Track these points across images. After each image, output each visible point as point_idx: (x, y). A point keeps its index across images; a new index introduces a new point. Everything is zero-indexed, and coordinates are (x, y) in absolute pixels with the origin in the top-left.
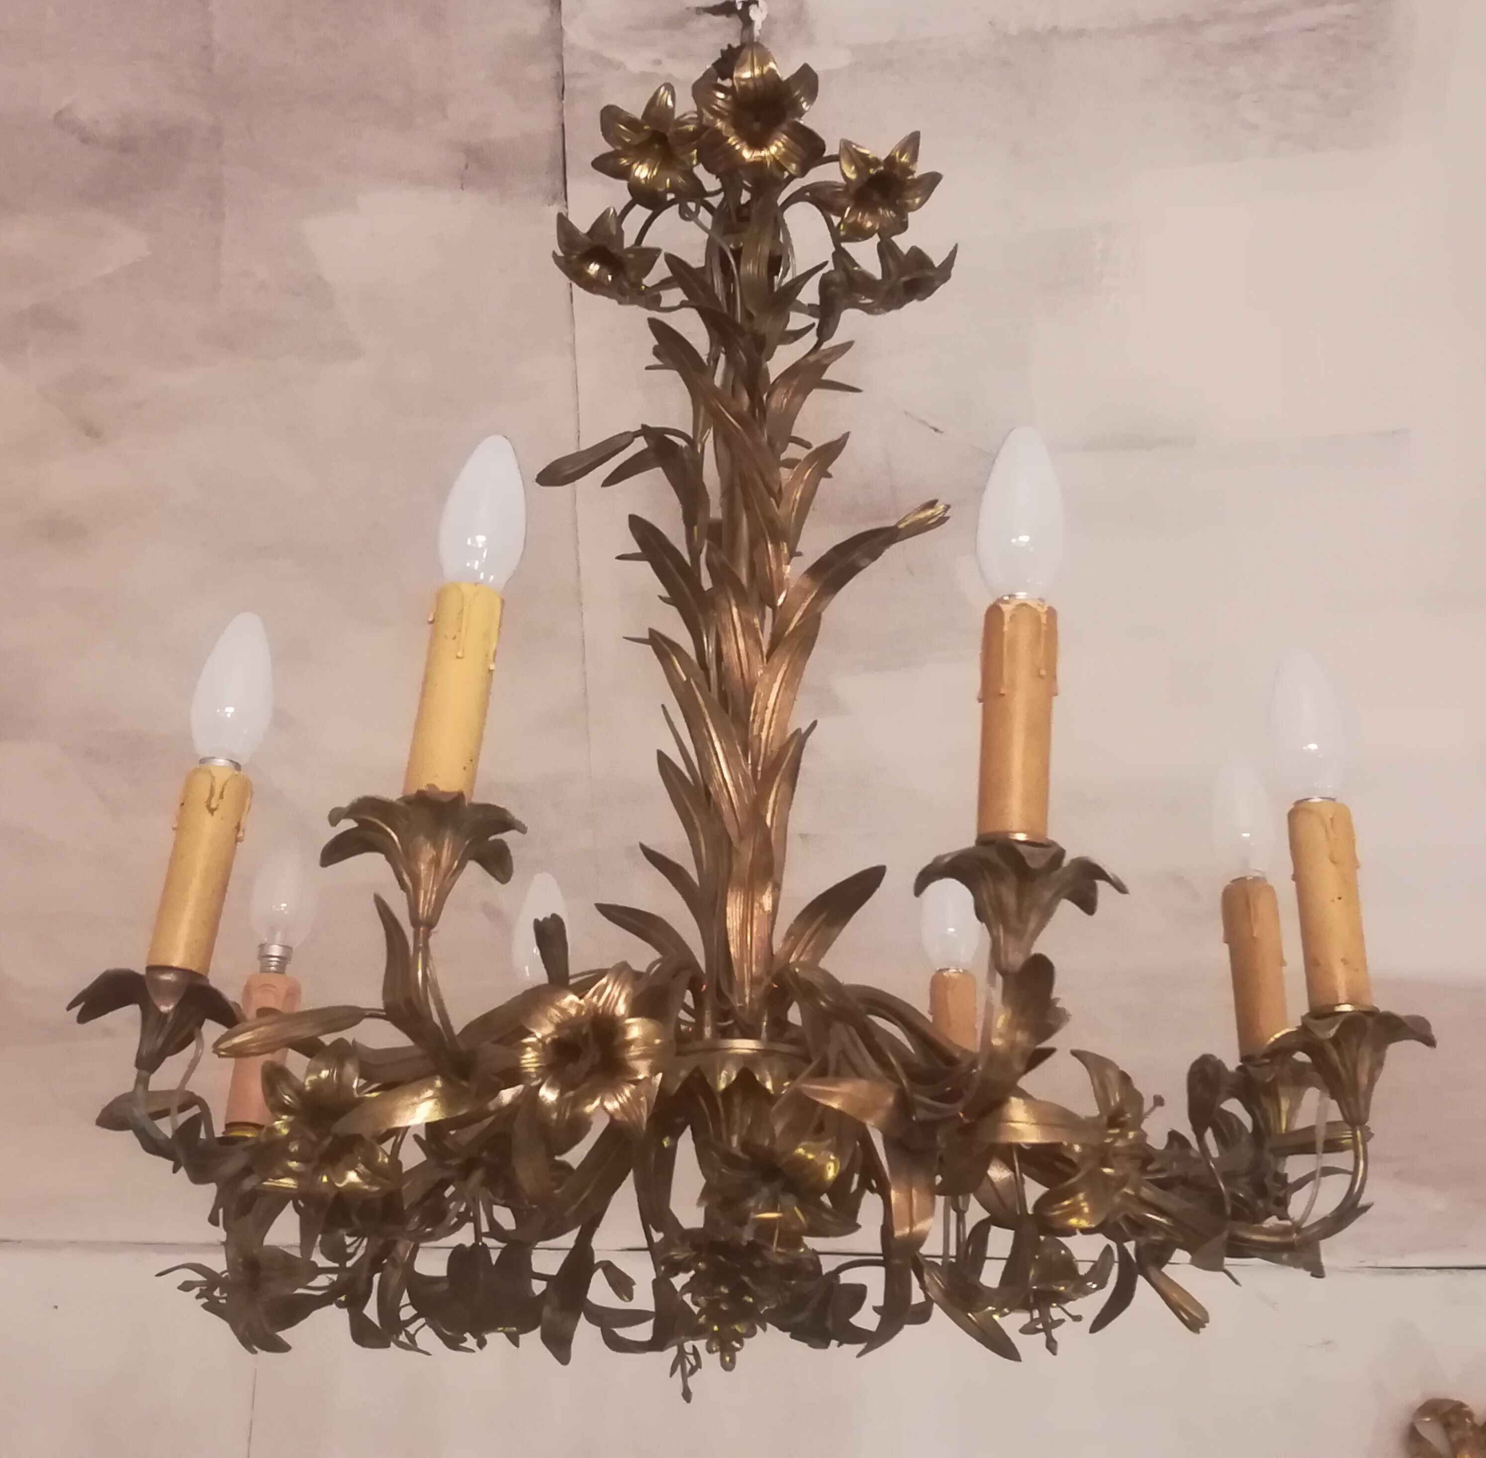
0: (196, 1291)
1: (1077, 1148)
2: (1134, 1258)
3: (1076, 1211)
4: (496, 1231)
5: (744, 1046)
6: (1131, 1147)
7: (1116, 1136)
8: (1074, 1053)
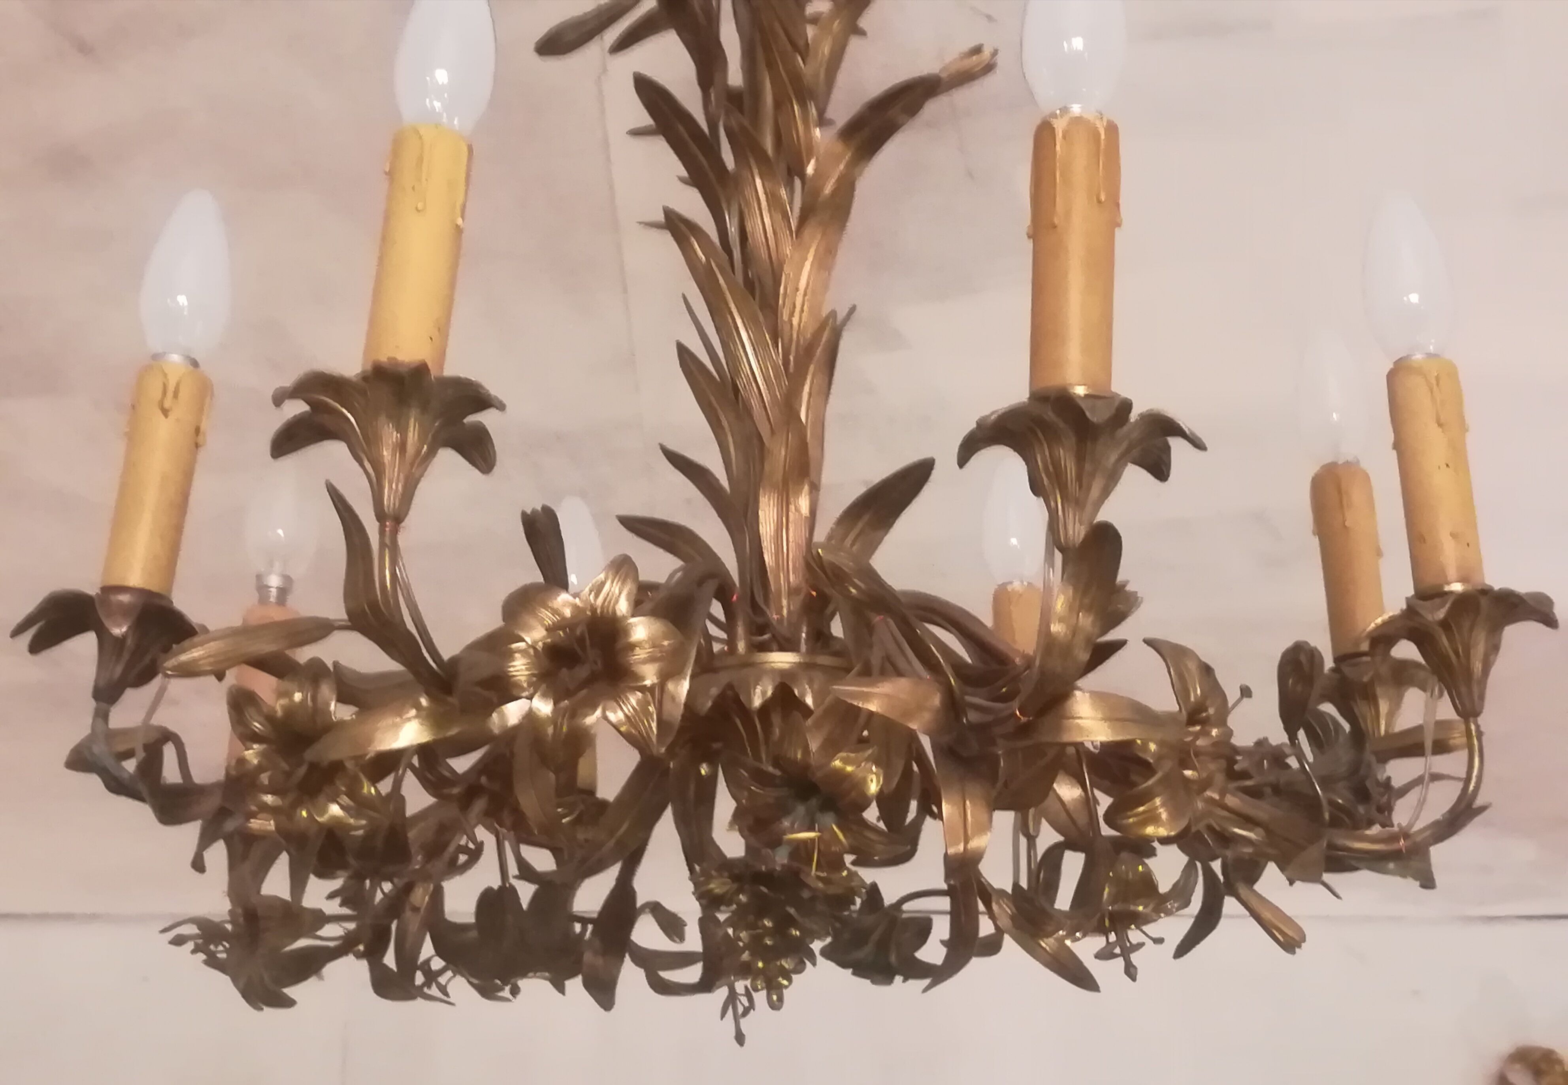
0: (190, 945)
1: (1153, 747)
2: (1221, 878)
3: (1154, 819)
4: (527, 872)
5: (782, 660)
6: (1215, 744)
7: (1197, 736)
8: (1149, 642)
